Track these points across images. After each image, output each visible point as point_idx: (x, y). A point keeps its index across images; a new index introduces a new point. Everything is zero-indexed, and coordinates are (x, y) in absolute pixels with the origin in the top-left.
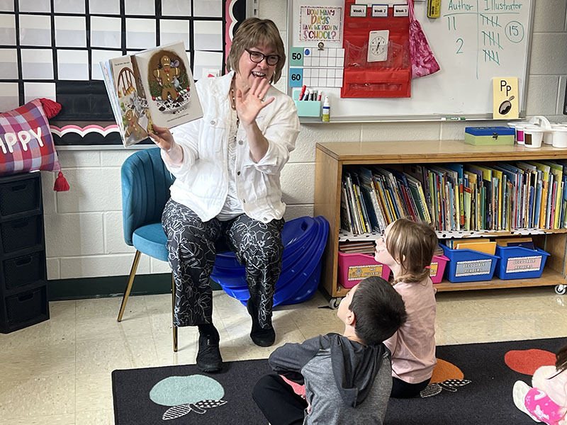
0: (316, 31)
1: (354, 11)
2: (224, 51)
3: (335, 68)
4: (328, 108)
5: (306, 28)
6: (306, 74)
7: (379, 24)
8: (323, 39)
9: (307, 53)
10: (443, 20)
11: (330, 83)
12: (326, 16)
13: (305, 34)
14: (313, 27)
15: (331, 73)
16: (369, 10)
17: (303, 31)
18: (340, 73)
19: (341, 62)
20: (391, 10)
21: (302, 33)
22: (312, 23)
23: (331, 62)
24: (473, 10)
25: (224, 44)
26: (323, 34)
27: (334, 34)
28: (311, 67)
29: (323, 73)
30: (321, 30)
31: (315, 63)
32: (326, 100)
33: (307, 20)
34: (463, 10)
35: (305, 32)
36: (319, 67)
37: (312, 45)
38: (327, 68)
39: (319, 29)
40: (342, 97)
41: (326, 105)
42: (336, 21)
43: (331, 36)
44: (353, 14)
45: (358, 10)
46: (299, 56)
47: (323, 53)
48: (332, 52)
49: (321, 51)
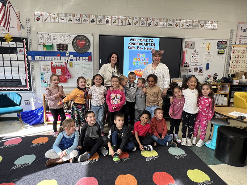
2: (26, 73)
4: (49, 84)
6: (44, 78)
7: (59, 68)
8: (47, 71)
9: (44, 73)
10: (73, 67)
12: (48, 66)
16: (56, 65)
17: (43, 69)
20: (61, 65)
24: (80, 65)
27: (49, 70)
30: (47, 69)
33: (44, 67)
34: (78, 65)
36: (47, 76)
42: (50, 67)
44: (53, 66)
45: (54, 65)
46: (42, 74)
47: (48, 73)
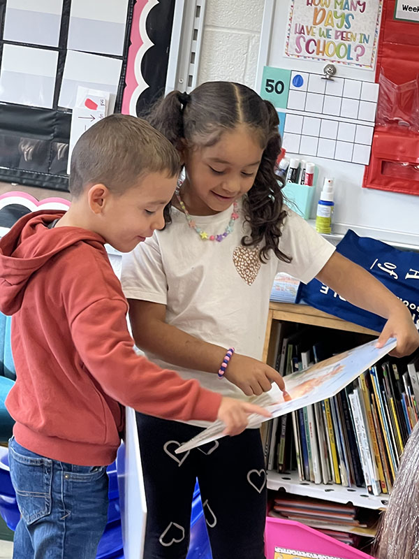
0: (322, 39)
1: (405, 8)
2: (125, 58)
3: (357, 122)
4: (329, 204)
5: (302, 31)
6: (291, 125)
8: (335, 57)
9: (298, 81)
11: (344, 152)
12: (346, 12)
13: (298, 43)
14: (316, 30)
15: (346, 131)
17: (294, 36)
18: (366, 135)
19: (370, 112)
21: (292, 41)
22: (315, 23)
23: (349, 109)
25: (128, 43)
26: (337, 50)
27: (359, 50)
28: (303, 113)
29: (329, 129)
30: (333, 39)
31: (314, 104)
32: (326, 186)
33: (305, 15)
35: (298, 39)
36: (322, 116)
37: (312, 68)
38: (339, 119)
39: (328, 36)
40: (364, 186)
41: (325, 196)
42: (367, 25)
43: (353, 55)
44: (401, 14)
46: (280, 87)
47: (335, 87)
48: (352, 88)
49: (328, 82)
